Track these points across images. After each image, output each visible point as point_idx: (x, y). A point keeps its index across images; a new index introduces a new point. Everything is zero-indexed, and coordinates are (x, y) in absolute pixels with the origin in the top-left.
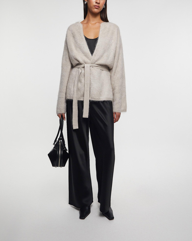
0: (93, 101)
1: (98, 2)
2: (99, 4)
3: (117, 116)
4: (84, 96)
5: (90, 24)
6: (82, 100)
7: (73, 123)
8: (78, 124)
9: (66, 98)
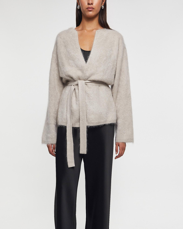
0: (91, 126)
1: (90, 2)
2: (92, 4)
3: (121, 148)
4: (79, 122)
5: (85, 31)
6: (77, 126)
7: (68, 160)
8: (75, 160)
9: (57, 123)
